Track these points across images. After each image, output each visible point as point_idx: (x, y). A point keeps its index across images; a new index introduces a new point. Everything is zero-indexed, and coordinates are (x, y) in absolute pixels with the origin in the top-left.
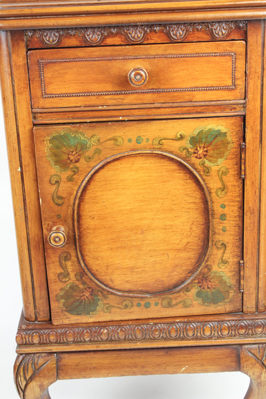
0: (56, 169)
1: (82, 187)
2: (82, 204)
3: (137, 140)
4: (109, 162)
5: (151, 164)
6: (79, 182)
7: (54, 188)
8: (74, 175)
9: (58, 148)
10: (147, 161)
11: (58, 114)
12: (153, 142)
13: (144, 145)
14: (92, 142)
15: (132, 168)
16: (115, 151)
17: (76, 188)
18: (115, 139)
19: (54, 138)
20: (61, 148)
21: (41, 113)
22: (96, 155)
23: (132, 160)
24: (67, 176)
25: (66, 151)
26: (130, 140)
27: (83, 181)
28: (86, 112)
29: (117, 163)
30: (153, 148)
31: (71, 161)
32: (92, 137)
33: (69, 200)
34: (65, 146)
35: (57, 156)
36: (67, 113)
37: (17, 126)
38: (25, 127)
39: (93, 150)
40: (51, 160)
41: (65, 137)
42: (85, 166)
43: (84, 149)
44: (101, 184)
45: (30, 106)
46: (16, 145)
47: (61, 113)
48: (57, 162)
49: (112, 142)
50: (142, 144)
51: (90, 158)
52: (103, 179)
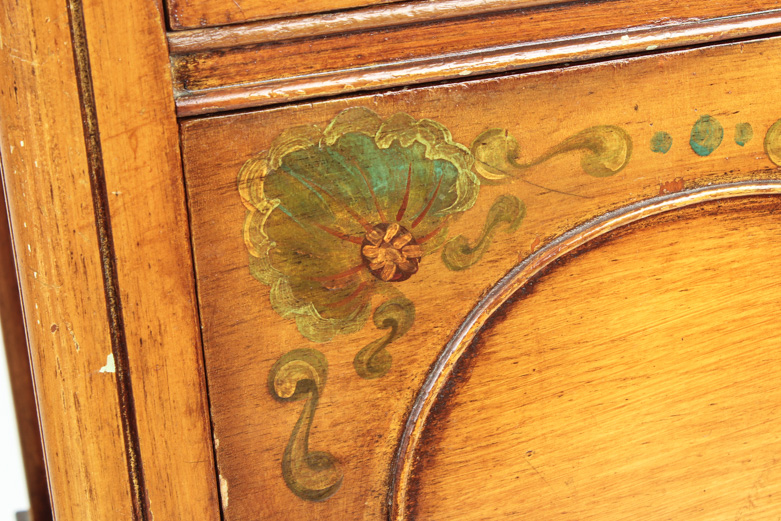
0: (300, 323)
1: (431, 396)
2: (428, 476)
3: (696, 136)
4: (563, 261)
5: (752, 246)
6: (416, 372)
7: (290, 417)
8: (389, 341)
9: (309, 213)
10: (736, 237)
11: (305, 47)
12: (766, 142)
13: (727, 161)
14: (480, 169)
15: (667, 276)
16: (589, 204)
17: (400, 405)
18: (590, 144)
19: (289, 162)
20: (324, 215)
21: (217, 51)
22: (500, 231)
23: (665, 236)
24: (353, 349)
25: (353, 227)
26: (661, 143)
27: (433, 366)
28: (452, 26)
29: (597, 258)
30: (768, 170)
31: (377, 274)
32: (480, 141)
33: (365, 467)
34: (344, 202)
35: (307, 256)
36: (353, 40)
37: (92, 136)
38: (132, 134)
39: (486, 208)
40: (275, 281)
41: (347, 153)
42: (446, 291)
43: (440, 205)
44: (520, 369)
45: (158, 20)
46: (88, 241)
47: (325, 44)
48: (302, 290)
49: (575, 159)
50: (717, 156)
51: (467, 250)
52: (530, 345)
